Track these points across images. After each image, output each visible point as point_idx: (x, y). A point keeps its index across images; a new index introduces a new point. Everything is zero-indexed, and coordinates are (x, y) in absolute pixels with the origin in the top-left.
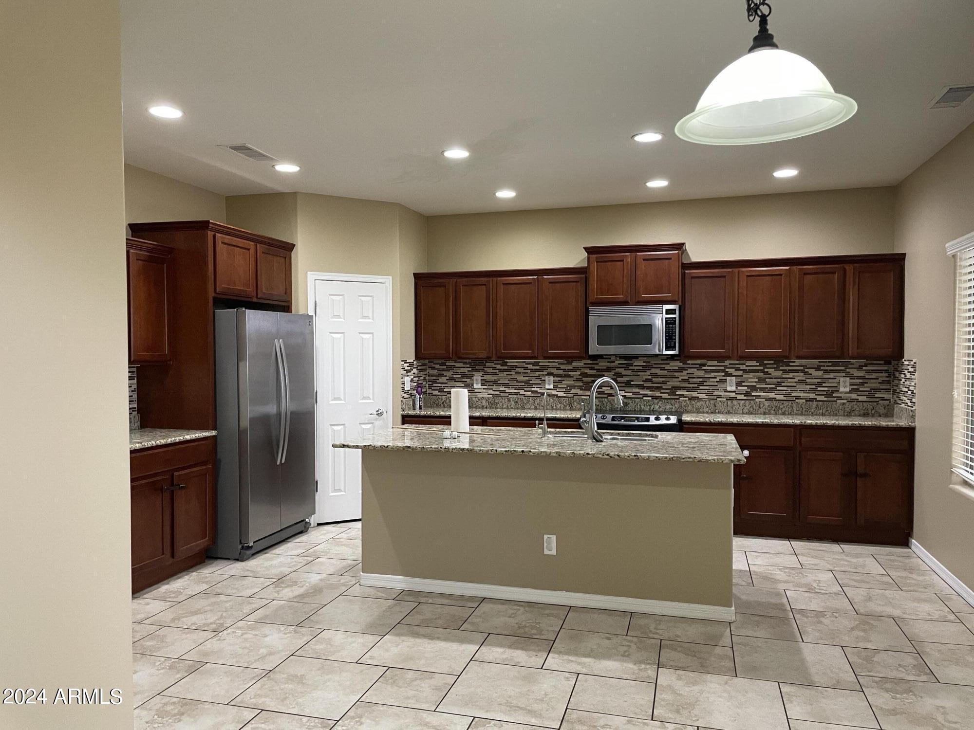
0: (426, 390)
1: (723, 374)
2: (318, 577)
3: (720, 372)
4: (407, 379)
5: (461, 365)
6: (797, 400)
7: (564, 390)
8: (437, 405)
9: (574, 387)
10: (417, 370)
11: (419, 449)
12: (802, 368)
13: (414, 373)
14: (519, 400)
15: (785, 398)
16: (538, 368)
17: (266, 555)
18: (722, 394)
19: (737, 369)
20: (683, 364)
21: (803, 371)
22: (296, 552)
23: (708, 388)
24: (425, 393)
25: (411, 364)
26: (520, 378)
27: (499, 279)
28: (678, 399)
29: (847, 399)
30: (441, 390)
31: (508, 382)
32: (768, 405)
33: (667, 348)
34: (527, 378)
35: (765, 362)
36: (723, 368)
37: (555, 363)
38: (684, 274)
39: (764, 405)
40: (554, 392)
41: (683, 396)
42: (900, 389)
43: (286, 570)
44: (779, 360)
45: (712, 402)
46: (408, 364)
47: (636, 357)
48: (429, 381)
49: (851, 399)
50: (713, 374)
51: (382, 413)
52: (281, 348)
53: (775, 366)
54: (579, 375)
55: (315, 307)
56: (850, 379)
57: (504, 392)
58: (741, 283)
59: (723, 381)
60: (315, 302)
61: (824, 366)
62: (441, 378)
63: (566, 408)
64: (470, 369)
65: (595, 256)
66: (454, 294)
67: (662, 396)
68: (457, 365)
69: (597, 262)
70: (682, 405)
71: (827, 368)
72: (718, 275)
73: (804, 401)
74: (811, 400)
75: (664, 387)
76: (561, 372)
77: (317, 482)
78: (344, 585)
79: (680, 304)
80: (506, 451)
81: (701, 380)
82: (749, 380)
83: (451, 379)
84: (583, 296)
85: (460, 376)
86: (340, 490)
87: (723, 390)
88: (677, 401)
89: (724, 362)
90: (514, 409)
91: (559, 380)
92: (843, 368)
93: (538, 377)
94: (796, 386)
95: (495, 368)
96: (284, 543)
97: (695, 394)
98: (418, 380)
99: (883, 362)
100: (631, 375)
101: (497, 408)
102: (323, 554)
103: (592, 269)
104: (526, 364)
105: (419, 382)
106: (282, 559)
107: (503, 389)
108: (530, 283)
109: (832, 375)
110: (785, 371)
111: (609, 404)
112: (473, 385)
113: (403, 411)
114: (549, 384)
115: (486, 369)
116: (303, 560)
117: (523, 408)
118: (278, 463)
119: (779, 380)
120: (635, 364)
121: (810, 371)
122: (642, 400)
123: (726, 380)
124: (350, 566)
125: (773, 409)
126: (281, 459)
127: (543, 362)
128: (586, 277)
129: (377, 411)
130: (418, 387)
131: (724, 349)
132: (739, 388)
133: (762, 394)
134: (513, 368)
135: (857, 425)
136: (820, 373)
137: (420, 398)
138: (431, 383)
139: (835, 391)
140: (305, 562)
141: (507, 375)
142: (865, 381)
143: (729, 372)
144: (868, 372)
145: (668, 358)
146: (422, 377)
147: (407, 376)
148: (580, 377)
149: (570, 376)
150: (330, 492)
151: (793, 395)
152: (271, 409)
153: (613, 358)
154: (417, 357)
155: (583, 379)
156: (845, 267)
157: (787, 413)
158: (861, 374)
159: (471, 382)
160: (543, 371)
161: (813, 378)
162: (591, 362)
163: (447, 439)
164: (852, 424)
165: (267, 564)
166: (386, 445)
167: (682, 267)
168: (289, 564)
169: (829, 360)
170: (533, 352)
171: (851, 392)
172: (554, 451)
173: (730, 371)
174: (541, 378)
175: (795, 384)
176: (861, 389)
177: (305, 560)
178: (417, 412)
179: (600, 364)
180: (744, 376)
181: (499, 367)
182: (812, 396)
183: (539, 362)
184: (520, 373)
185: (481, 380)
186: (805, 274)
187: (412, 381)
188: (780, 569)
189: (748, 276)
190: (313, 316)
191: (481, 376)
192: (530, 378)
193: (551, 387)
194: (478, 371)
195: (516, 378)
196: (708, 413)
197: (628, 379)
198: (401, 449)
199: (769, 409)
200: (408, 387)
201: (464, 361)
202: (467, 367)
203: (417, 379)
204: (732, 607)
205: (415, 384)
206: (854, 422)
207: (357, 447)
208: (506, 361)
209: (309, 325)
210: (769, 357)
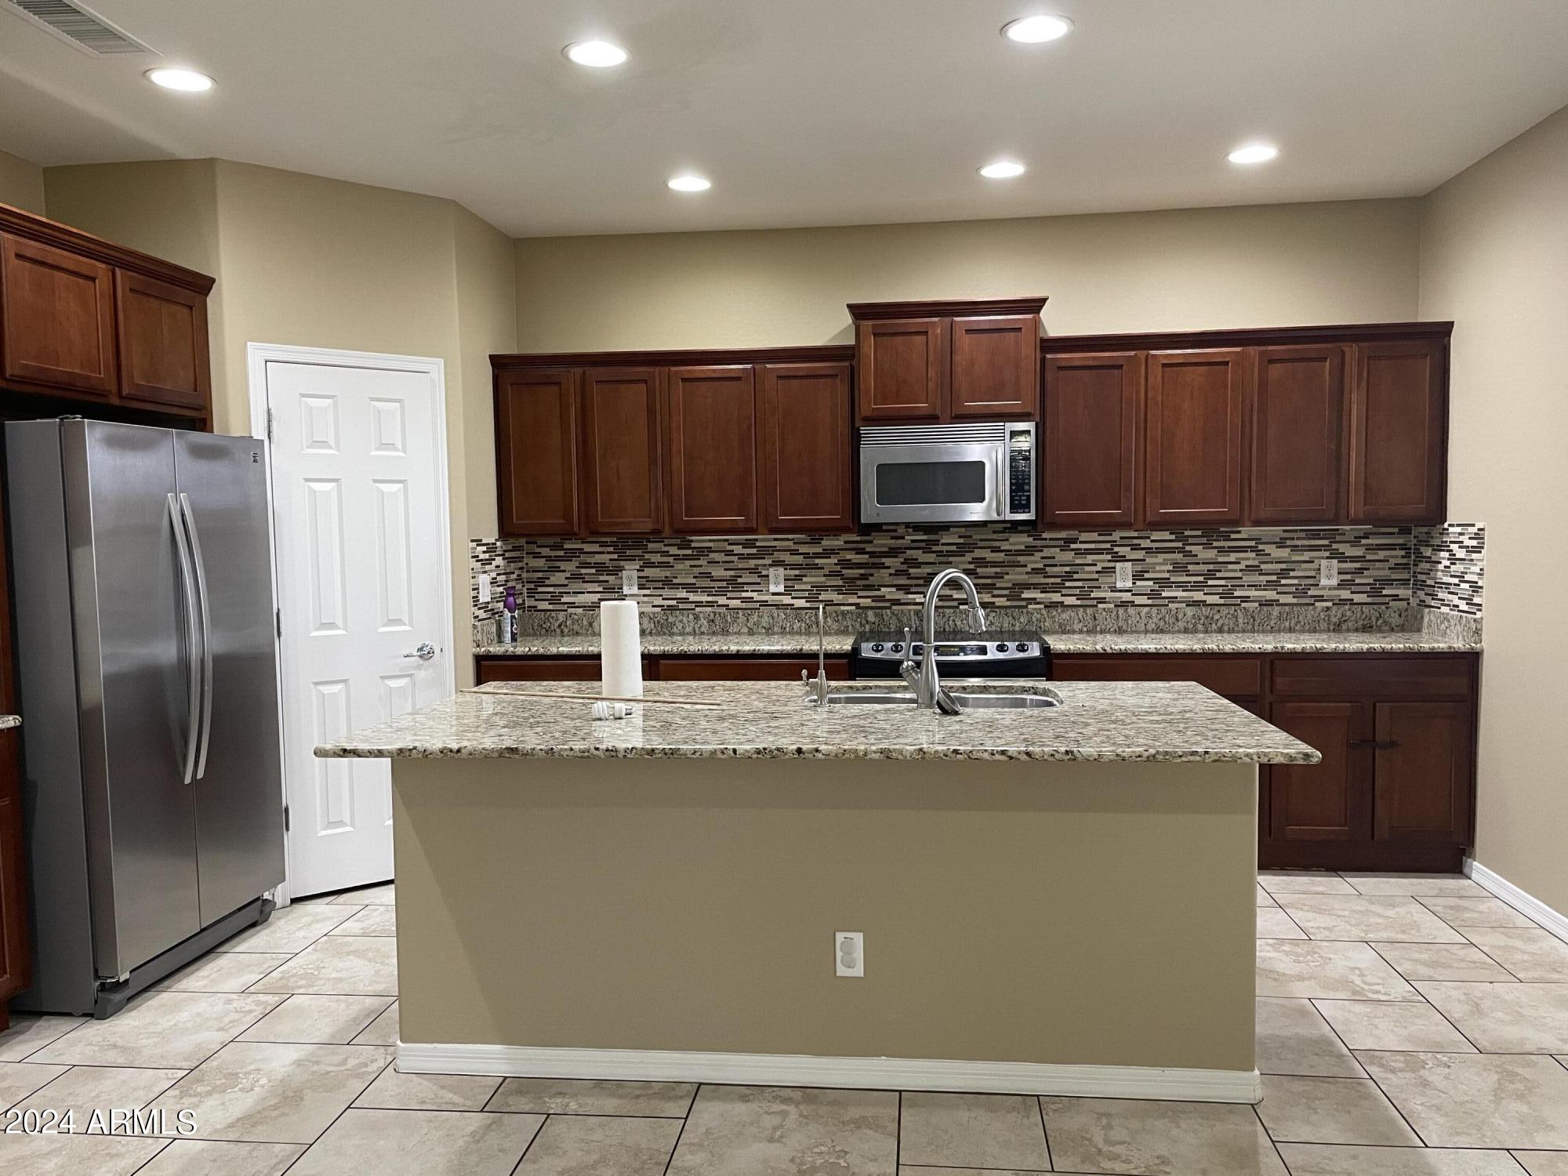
0: (524, 600)
1: (1109, 557)
2: (291, 1054)
3: (1103, 554)
4: (484, 580)
5: (595, 548)
6: (1243, 605)
7: (806, 594)
8: (547, 631)
9: (824, 588)
10: (503, 559)
11: (540, 753)
12: (1252, 543)
13: (498, 567)
14: (718, 616)
15: (1222, 601)
16: (754, 551)
17: (165, 995)
18: (1108, 595)
19: (1135, 548)
20: (1034, 539)
21: (1254, 549)
22: (236, 983)
23: (1080, 584)
24: (521, 607)
25: (491, 548)
26: (719, 572)
27: (673, 369)
28: (1026, 607)
29: (1332, 600)
30: (555, 599)
31: (693, 581)
32: (1192, 614)
33: (1014, 508)
34: (732, 573)
35: (1187, 533)
36: (1108, 546)
37: (786, 541)
38: (1043, 360)
39: (1185, 615)
40: (787, 600)
41: (1033, 600)
42: (1435, 578)
43: (212, 1038)
44: (1212, 529)
45: (1089, 611)
46: (484, 548)
47: (946, 527)
48: (527, 582)
49: (1340, 600)
50: (1090, 558)
51: (431, 652)
52: (183, 515)
53: (1204, 540)
54: (836, 564)
55: (269, 421)
56: (1339, 562)
57: (685, 600)
58: (1151, 380)
59: (1109, 571)
60: (269, 410)
61: (1293, 539)
62: (554, 575)
63: (811, 630)
64: (615, 556)
65: (870, 323)
66: (578, 399)
67: (994, 603)
68: (587, 548)
69: (874, 335)
70: (1034, 619)
71: (1299, 543)
72: (1108, 363)
73: (1257, 604)
74: (1270, 603)
75: (998, 585)
76: (799, 559)
77: (287, 810)
78: (357, 1076)
79: (1038, 420)
80: (758, 752)
81: (1068, 569)
82: (1158, 568)
83: (576, 577)
84: (847, 407)
85: (593, 571)
86: (341, 823)
87: (1109, 587)
88: (1025, 611)
89: (1111, 535)
90: (708, 634)
91: (796, 576)
92: (1326, 542)
93: (754, 571)
94: (1241, 578)
95: (665, 554)
96: (212, 955)
97: (1056, 597)
98: (505, 581)
99: (1396, 530)
100: (935, 563)
101: (672, 634)
102: (303, 982)
103: (864, 349)
104: (729, 544)
105: (510, 584)
106: (204, 1006)
107: (683, 594)
108: (739, 379)
109: (1306, 556)
110: (1222, 550)
111: (894, 621)
112: (622, 589)
113: (478, 646)
114: (777, 584)
115: (647, 556)
116: (252, 1005)
117: (725, 632)
118: (188, 780)
119: (1211, 567)
120: (943, 541)
121: (1268, 549)
122: (958, 611)
123: (1114, 568)
124: (368, 1015)
125: (1202, 622)
126: (194, 769)
127: (763, 540)
128: (852, 367)
129: (420, 649)
130: (509, 595)
131: (1120, 510)
132: (1139, 583)
133: (1180, 594)
134: (703, 552)
135: (1378, 650)
136: (1284, 553)
137: (513, 617)
138: (532, 586)
139: (1312, 585)
140: (258, 1011)
141: (691, 566)
142: (1366, 565)
143: (1120, 554)
144: (1369, 548)
145: (1005, 528)
146: (513, 573)
147: (485, 572)
148: (838, 568)
149: (817, 567)
150: (319, 828)
151: (1236, 594)
152: (165, 652)
153: (901, 530)
154: (504, 532)
155: (844, 571)
156: (1345, 349)
157: (1226, 628)
158: (1358, 551)
159: (618, 582)
160: (764, 558)
161: (1272, 563)
162: (858, 538)
163: (600, 719)
164: (1368, 649)
165: (166, 1022)
166: (455, 746)
167: (1041, 347)
168: (219, 1019)
169: (1302, 528)
170: (747, 520)
171: (1342, 585)
172: (874, 748)
173: (1122, 551)
174: (761, 572)
175: (1239, 574)
176: (1357, 581)
177: (258, 1003)
178: (507, 647)
179: (875, 542)
180: (1148, 560)
181: (673, 550)
182: (1271, 595)
183: (756, 540)
184: (719, 562)
185: (639, 577)
186: (1271, 361)
187: (494, 582)
188: (1271, 945)
189: (1164, 365)
190: (263, 441)
191: (638, 570)
192: (739, 573)
193: (781, 589)
194: (632, 559)
195: (710, 573)
196: (1081, 632)
197: (930, 571)
198: (496, 755)
199: (1193, 621)
200: (485, 596)
201: (603, 539)
202: (609, 553)
203: (503, 578)
204: (1253, 1070)
205: (501, 589)
206: (1372, 645)
207: (380, 754)
208: (688, 538)
209: (255, 461)
210: (1194, 524)
